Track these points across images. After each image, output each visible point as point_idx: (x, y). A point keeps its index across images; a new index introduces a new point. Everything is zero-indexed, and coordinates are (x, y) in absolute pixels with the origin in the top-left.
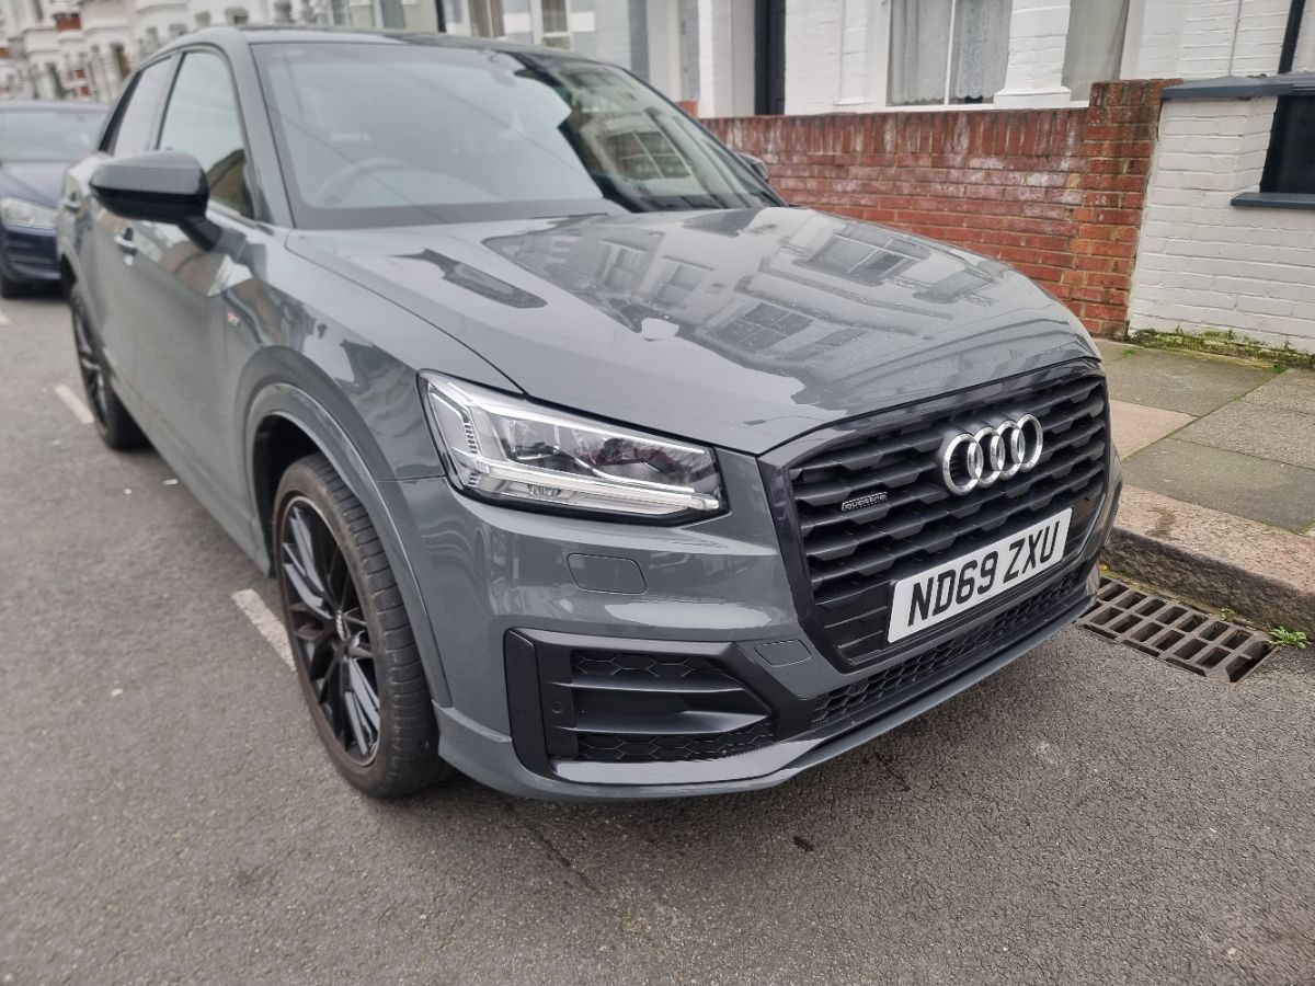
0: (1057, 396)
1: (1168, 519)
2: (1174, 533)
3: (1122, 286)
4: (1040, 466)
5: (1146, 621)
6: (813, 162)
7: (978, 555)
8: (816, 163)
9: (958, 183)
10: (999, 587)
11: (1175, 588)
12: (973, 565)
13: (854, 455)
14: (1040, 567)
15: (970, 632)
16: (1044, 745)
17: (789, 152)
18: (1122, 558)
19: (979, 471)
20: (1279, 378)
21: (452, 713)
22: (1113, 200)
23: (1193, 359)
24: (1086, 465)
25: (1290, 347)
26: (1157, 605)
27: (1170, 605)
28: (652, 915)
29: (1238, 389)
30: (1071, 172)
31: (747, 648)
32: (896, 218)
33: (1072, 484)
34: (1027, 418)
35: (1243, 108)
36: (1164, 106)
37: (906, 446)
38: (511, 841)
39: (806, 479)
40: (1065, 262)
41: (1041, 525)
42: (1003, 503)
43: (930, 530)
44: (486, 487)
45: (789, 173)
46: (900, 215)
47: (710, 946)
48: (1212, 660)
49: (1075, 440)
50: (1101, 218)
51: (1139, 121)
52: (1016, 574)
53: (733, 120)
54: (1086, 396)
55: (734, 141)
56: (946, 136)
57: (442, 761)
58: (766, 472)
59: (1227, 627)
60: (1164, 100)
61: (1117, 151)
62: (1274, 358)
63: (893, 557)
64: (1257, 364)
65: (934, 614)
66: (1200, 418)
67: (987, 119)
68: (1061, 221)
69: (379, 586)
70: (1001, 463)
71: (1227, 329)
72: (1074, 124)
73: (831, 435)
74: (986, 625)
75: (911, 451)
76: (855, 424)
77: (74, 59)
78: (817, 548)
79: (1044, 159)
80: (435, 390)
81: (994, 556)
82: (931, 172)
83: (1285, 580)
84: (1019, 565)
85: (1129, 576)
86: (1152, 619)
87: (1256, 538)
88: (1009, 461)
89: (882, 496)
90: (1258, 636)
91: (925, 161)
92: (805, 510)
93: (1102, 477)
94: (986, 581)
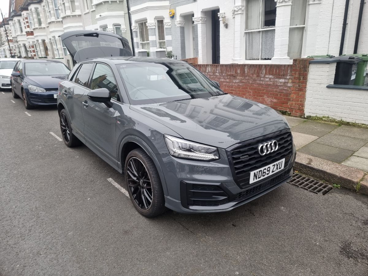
0: (281, 136)
1: (311, 160)
2: (312, 164)
3: (303, 105)
4: (278, 150)
5: (306, 183)
6: (228, 75)
7: (266, 167)
8: (229, 76)
9: (263, 81)
10: (271, 174)
11: (313, 176)
12: (265, 169)
13: (242, 149)
14: (279, 170)
15: (265, 182)
16: (282, 208)
17: (222, 72)
18: (301, 169)
19: (266, 151)
20: (340, 127)
21: (168, 197)
22: (299, 86)
23: (320, 123)
24: (288, 150)
25: (342, 120)
26: (308, 180)
27: (311, 180)
28: (206, 238)
29: (330, 130)
30: (289, 79)
31: (223, 184)
32: (248, 89)
33: (285, 153)
34: (275, 141)
35: (328, 66)
36: (310, 66)
37: (252, 147)
38: (176, 225)
39: (234, 153)
40: (289, 100)
41: (279, 161)
42: (270, 157)
43: (257, 162)
44: (176, 155)
45: (222, 78)
46: (249, 88)
47: (217, 243)
48: (319, 191)
49: (285, 145)
50: (297, 90)
51: (304, 68)
52: (274, 171)
53: (208, 65)
54: (287, 136)
55: (208, 70)
56: (260, 70)
57: (166, 207)
58: (227, 152)
59: (323, 184)
60: (310, 64)
61: (300, 74)
62: (339, 123)
63: (250, 167)
64: (335, 124)
65: (258, 178)
66: (320, 137)
67: (269, 66)
68: (287, 90)
69: (154, 174)
70: (270, 150)
71: (327, 116)
72: (290, 69)
73: (238, 145)
74: (269, 181)
75: (253, 148)
76: (242, 143)
77: (31, 43)
78: (236, 166)
79: (283, 76)
80: (166, 137)
81: (269, 167)
82: (256, 78)
83: (335, 174)
84: (275, 169)
85: (303, 173)
86: (307, 182)
87: (330, 164)
88: (272, 149)
89: (248, 156)
90: (330, 186)
91: (255, 76)
92: (234, 159)
93: (291, 152)
94: (268, 172)
